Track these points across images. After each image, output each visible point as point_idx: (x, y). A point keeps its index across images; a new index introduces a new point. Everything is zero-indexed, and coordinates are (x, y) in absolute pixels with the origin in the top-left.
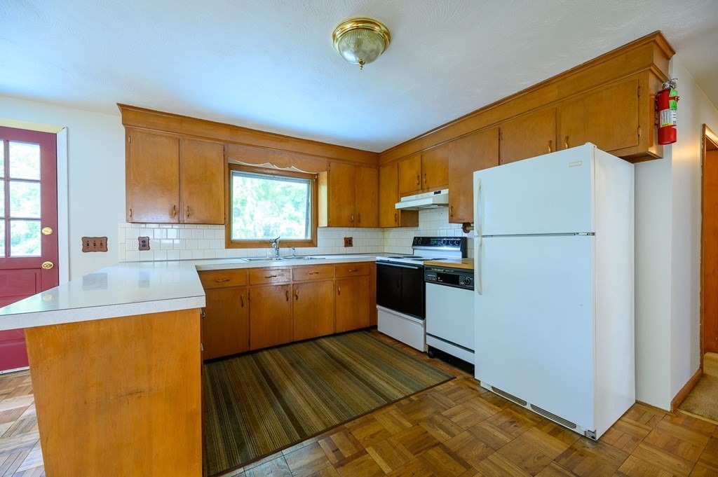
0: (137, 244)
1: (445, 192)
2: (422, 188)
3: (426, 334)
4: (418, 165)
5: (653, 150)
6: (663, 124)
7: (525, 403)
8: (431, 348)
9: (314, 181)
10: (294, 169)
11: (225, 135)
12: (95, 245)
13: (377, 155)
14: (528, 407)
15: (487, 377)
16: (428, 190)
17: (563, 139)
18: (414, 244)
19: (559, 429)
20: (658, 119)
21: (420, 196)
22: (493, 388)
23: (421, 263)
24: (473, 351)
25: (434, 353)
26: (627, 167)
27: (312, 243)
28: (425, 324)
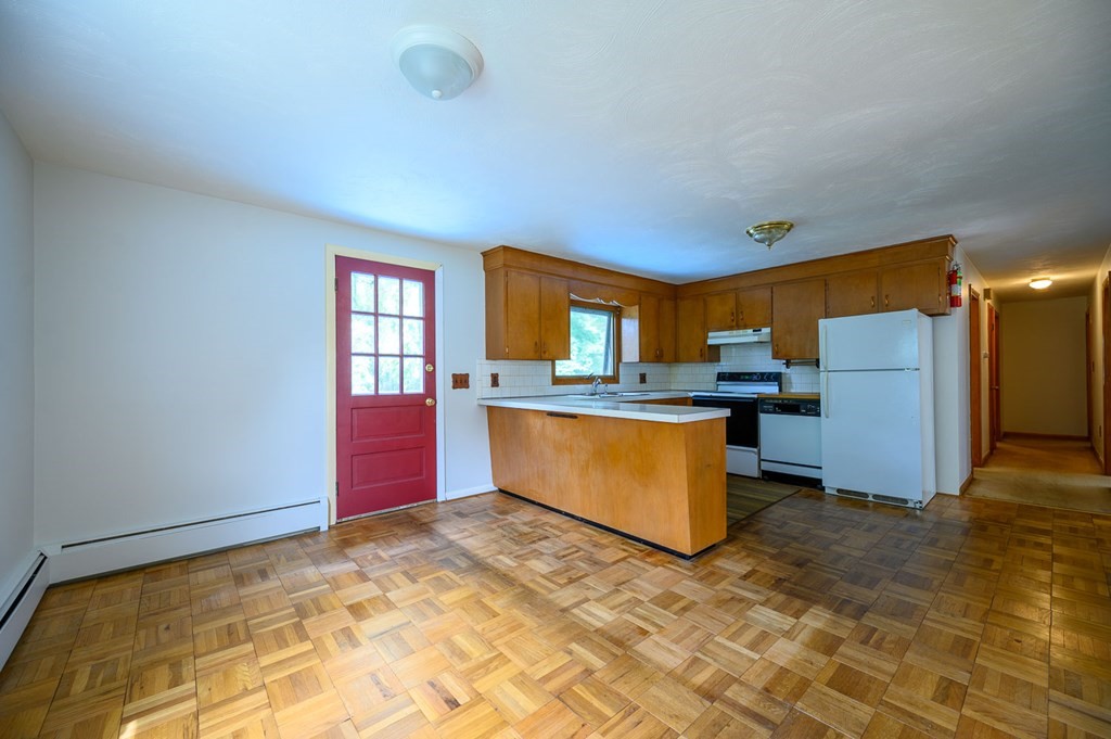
0: (489, 380)
1: (766, 330)
2: (737, 323)
3: (760, 460)
4: (731, 303)
5: (948, 311)
6: (954, 294)
7: (866, 495)
8: (765, 473)
9: (617, 314)
10: (598, 301)
11: (568, 272)
12: (461, 381)
13: (676, 287)
14: (870, 498)
15: (831, 483)
16: (745, 327)
17: (884, 297)
18: (718, 380)
19: (894, 506)
20: (950, 290)
21: (735, 332)
22: (839, 491)
23: (756, 396)
24: (820, 468)
25: (769, 477)
26: (928, 320)
27: (614, 379)
28: (759, 450)
